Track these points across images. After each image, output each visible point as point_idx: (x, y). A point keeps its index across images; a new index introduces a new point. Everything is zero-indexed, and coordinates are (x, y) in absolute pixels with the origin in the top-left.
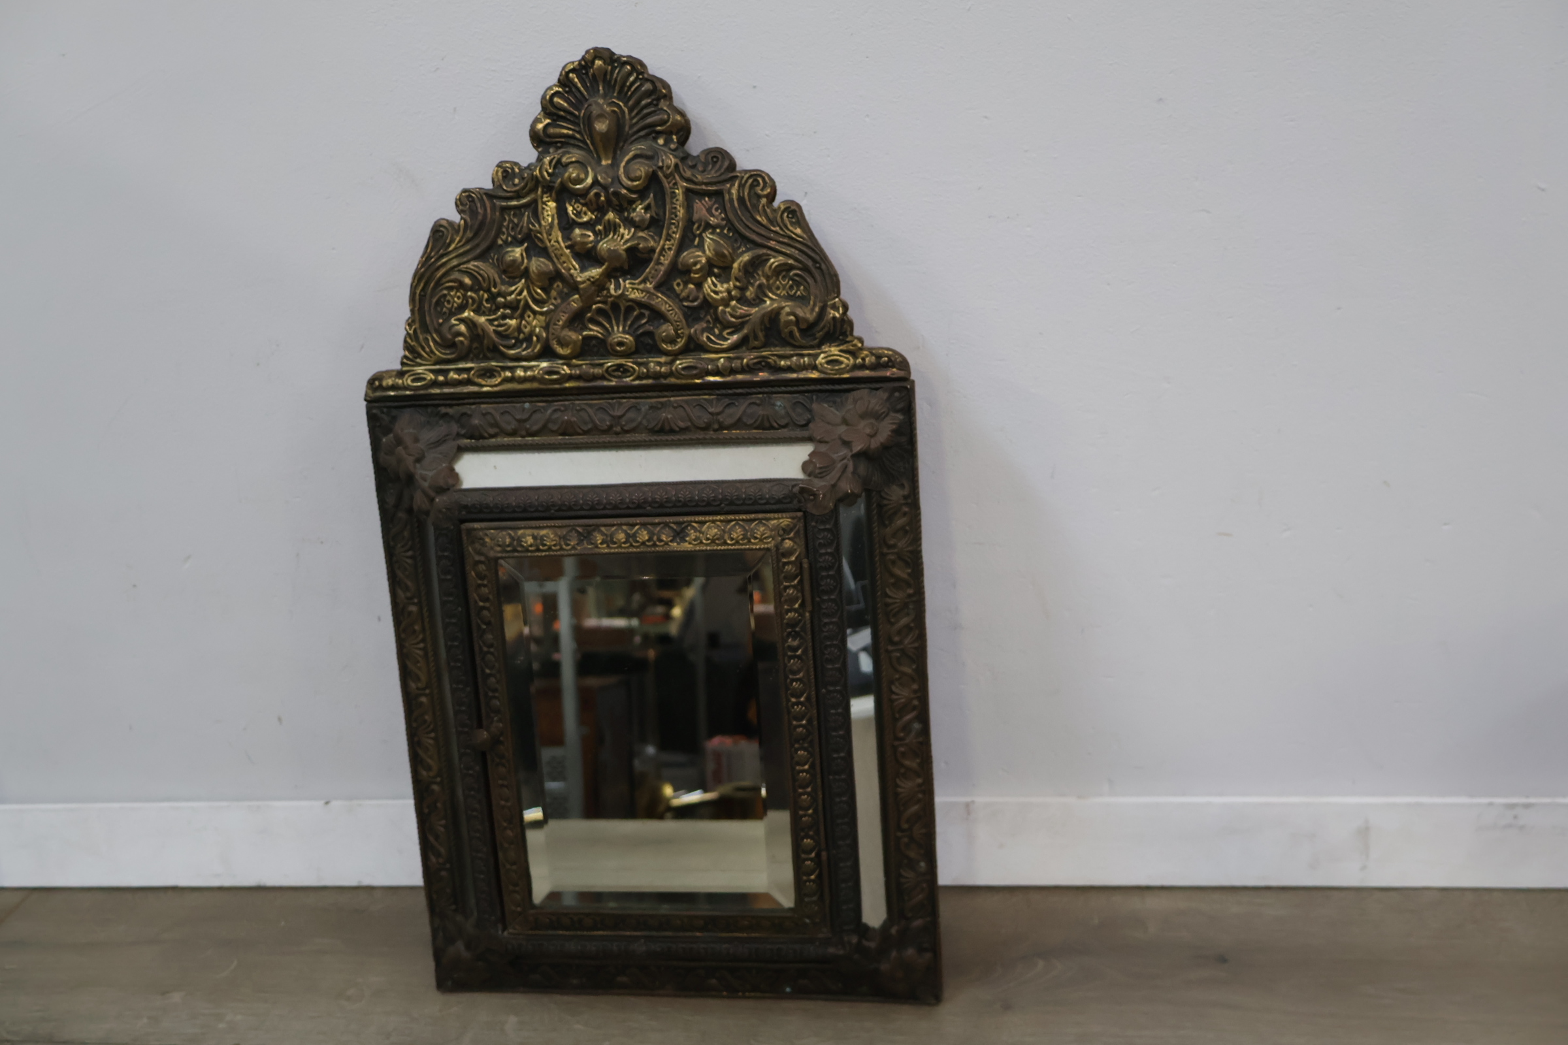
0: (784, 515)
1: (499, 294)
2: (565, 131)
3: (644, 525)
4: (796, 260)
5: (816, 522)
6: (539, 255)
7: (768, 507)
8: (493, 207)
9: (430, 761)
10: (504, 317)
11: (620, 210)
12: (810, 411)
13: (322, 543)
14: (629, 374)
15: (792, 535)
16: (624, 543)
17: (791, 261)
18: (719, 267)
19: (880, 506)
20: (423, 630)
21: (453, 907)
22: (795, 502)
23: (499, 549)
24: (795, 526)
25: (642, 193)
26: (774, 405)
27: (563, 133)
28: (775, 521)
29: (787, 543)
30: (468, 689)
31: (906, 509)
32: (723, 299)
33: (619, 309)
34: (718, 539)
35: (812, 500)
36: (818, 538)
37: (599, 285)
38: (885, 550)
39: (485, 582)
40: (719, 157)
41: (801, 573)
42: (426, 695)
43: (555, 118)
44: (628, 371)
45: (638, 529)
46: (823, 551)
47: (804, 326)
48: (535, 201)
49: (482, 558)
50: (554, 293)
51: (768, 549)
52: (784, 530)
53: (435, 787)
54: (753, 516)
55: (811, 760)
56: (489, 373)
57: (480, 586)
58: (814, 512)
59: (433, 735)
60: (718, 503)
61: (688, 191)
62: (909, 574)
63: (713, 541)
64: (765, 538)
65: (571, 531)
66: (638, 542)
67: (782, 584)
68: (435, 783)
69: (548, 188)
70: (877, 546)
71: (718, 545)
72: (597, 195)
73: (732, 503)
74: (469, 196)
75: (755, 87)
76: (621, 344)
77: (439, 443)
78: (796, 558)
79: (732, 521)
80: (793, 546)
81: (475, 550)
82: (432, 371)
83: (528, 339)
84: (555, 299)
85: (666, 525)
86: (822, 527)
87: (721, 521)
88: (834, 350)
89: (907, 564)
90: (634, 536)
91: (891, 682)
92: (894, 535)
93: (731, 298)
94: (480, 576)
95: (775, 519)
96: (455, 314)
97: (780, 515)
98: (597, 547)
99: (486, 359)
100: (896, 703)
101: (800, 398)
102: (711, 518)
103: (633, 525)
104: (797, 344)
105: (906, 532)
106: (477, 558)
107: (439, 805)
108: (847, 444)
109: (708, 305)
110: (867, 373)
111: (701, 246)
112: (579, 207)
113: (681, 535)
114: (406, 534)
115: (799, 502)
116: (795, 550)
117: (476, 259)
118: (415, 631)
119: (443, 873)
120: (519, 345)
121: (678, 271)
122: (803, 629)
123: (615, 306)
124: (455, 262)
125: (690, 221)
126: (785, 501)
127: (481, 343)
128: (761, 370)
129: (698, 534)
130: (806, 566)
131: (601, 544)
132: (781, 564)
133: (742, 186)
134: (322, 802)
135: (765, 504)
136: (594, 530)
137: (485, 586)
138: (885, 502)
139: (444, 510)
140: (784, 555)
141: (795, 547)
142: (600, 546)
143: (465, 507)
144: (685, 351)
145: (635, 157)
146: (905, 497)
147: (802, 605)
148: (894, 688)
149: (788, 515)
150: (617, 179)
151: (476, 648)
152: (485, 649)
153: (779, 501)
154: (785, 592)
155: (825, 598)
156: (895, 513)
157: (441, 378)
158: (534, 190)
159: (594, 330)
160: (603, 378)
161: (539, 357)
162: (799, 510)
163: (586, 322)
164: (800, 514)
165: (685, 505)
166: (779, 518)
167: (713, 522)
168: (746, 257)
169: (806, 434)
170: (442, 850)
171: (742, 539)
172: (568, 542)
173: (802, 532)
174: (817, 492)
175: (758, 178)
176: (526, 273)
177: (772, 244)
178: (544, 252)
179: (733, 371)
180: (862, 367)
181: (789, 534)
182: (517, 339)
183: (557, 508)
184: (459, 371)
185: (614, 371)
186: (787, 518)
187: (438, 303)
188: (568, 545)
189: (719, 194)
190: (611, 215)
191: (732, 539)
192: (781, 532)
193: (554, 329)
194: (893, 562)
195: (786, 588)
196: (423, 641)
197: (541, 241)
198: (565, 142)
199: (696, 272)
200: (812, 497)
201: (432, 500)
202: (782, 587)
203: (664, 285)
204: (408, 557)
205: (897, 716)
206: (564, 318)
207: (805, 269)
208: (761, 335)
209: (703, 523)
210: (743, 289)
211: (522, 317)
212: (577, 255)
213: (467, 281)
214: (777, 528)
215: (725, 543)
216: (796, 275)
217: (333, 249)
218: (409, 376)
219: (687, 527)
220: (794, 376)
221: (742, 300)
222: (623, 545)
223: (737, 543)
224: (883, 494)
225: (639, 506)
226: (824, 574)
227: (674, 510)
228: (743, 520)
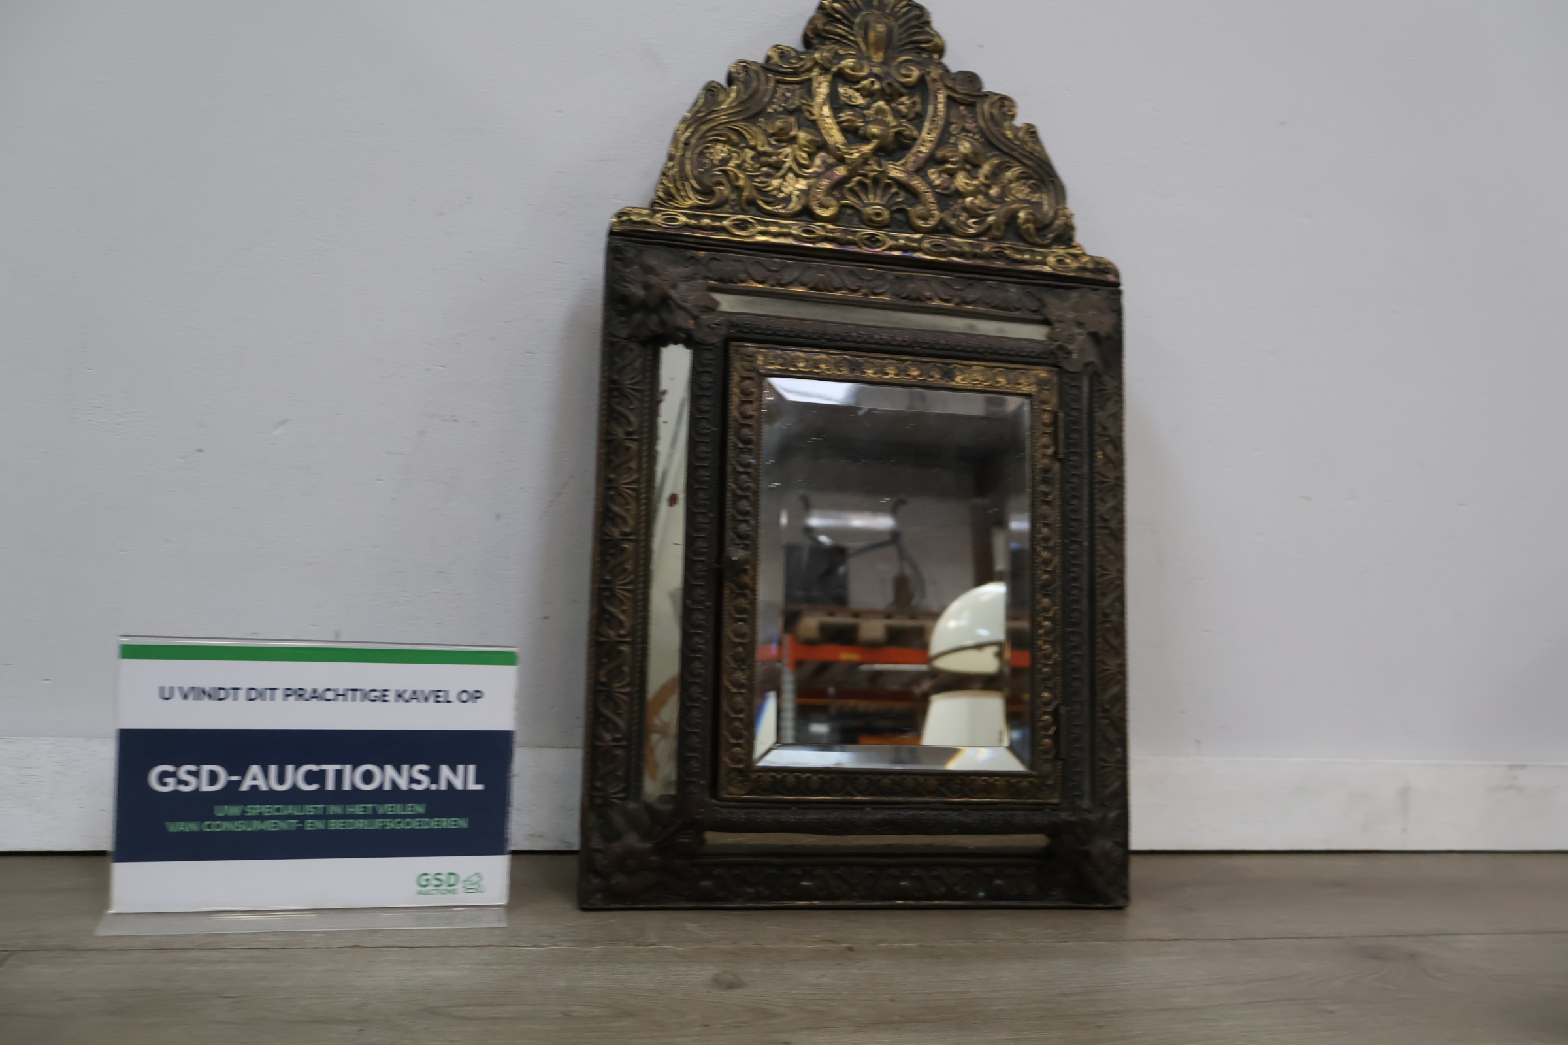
0: (1043, 368)
1: (765, 154)
2: (840, 31)
3: (914, 362)
4: (1037, 173)
5: (1068, 379)
6: (808, 127)
7: (1027, 360)
8: (768, 79)
9: (622, 617)
10: (768, 175)
11: (888, 102)
12: (1040, 300)
14: (879, 244)
15: (1049, 387)
17: (1029, 171)
18: (971, 164)
19: (1098, 390)
22: (1052, 358)
24: (1052, 380)
25: (911, 89)
26: (1008, 291)
27: (837, 32)
28: (1035, 373)
29: (1045, 393)
30: (711, 515)
31: (1115, 398)
32: (972, 191)
33: (880, 182)
35: (1066, 358)
36: (1070, 394)
37: (865, 160)
39: (751, 399)
40: (971, 79)
41: (1056, 424)
42: (630, 541)
43: (831, 19)
44: (878, 241)
45: (909, 365)
46: (1074, 405)
47: (1040, 226)
48: (810, 81)
49: (753, 375)
50: (818, 161)
52: (1043, 382)
53: (624, 648)
54: (1016, 366)
56: (743, 225)
57: (744, 403)
58: (1069, 368)
60: (983, 350)
61: (949, 98)
62: (1115, 457)
63: (981, 382)
64: (1027, 385)
65: (842, 359)
69: (825, 70)
71: (985, 386)
72: (872, 83)
73: (996, 353)
74: (745, 67)
75: (982, 46)
76: (878, 215)
77: (688, 278)
78: (1053, 407)
79: (996, 368)
80: (1050, 397)
81: (742, 367)
82: (685, 214)
83: (787, 200)
84: (819, 167)
85: (936, 364)
86: (1073, 384)
87: (986, 367)
88: (1061, 251)
89: (1114, 448)
90: (906, 369)
92: (1107, 420)
93: (980, 192)
94: (744, 392)
96: (717, 166)
97: (1039, 368)
99: (744, 212)
101: (1032, 289)
103: (904, 361)
104: (1031, 240)
105: (1115, 419)
106: (746, 374)
107: (626, 669)
108: (1080, 324)
109: (960, 194)
110: (1088, 275)
111: (955, 145)
112: (851, 92)
113: (949, 375)
114: (637, 366)
115: (1056, 358)
116: (1052, 400)
117: (744, 120)
119: (619, 752)
120: (777, 203)
121: (933, 160)
122: (1054, 476)
123: (876, 181)
124: (724, 119)
125: (948, 124)
126: (1044, 356)
127: (740, 196)
128: (997, 259)
129: (966, 375)
130: (1061, 417)
133: (992, 104)
135: (1025, 356)
137: (750, 403)
139: (713, 326)
141: (1052, 398)
142: (872, 375)
143: (734, 325)
144: (933, 231)
145: (907, 61)
146: (1114, 387)
147: (1056, 452)
149: (1046, 368)
150: (888, 74)
151: (729, 469)
152: (741, 469)
153: (1038, 356)
155: (1073, 450)
156: (1108, 400)
157: (693, 222)
158: (810, 70)
159: (850, 200)
160: (854, 243)
161: (794, 216)
162: (1053, 365)
163: (846, 192)
164: (1055, 369)
165: (952, 349)
166: (1038, 371)
167: (979, 367)
168: (996, 161)
169: (1039, 317)
170: (621, 723)
171: (1006, 384)
172: (841, 369)
173: (1057, 386)
174: (1071, 352)
175: (1004, 103)
176: (793, 140)
177: (1015, 154)
178: (813, 125)
179: (975, 256)
180: (1084, 269)
182: (775, 196)
183: (828, 338)
184: (714, 218)
185: (867, 239)
186: (1045, 371)
187: (701, 154)
188: (841, 371)
189: (971, 106)
190: (881, 103)
191: (998, 382)
192: (1041, 383)
193: (815, 192)
195: (1044, 434)
196: (637, 481)
197: (812, 114)
198: (841, 40)
199: (953, 163)
200: (1067, 355)
201: (696, 318)
203: (920, 171)
204: (635, 390)
206: (825, 182)
207: (1042, 181)
208: (1002, 227)
209: (969, 367)
210: (988, 187)
211: (783, 177)
212: (845, 131)
213: (734, 137)
214: (1036, 379)
215: (992, 385)
216: (1034, 184)
217: (559, 112)
218: (664, 215)
219: (954, 368)
220: (1027, 268)
221: (987, 195)
223: (1003, 386)
224: (1101, 380)
226: (1074, 427)
227: (942, 352)
228: (1006, 368)
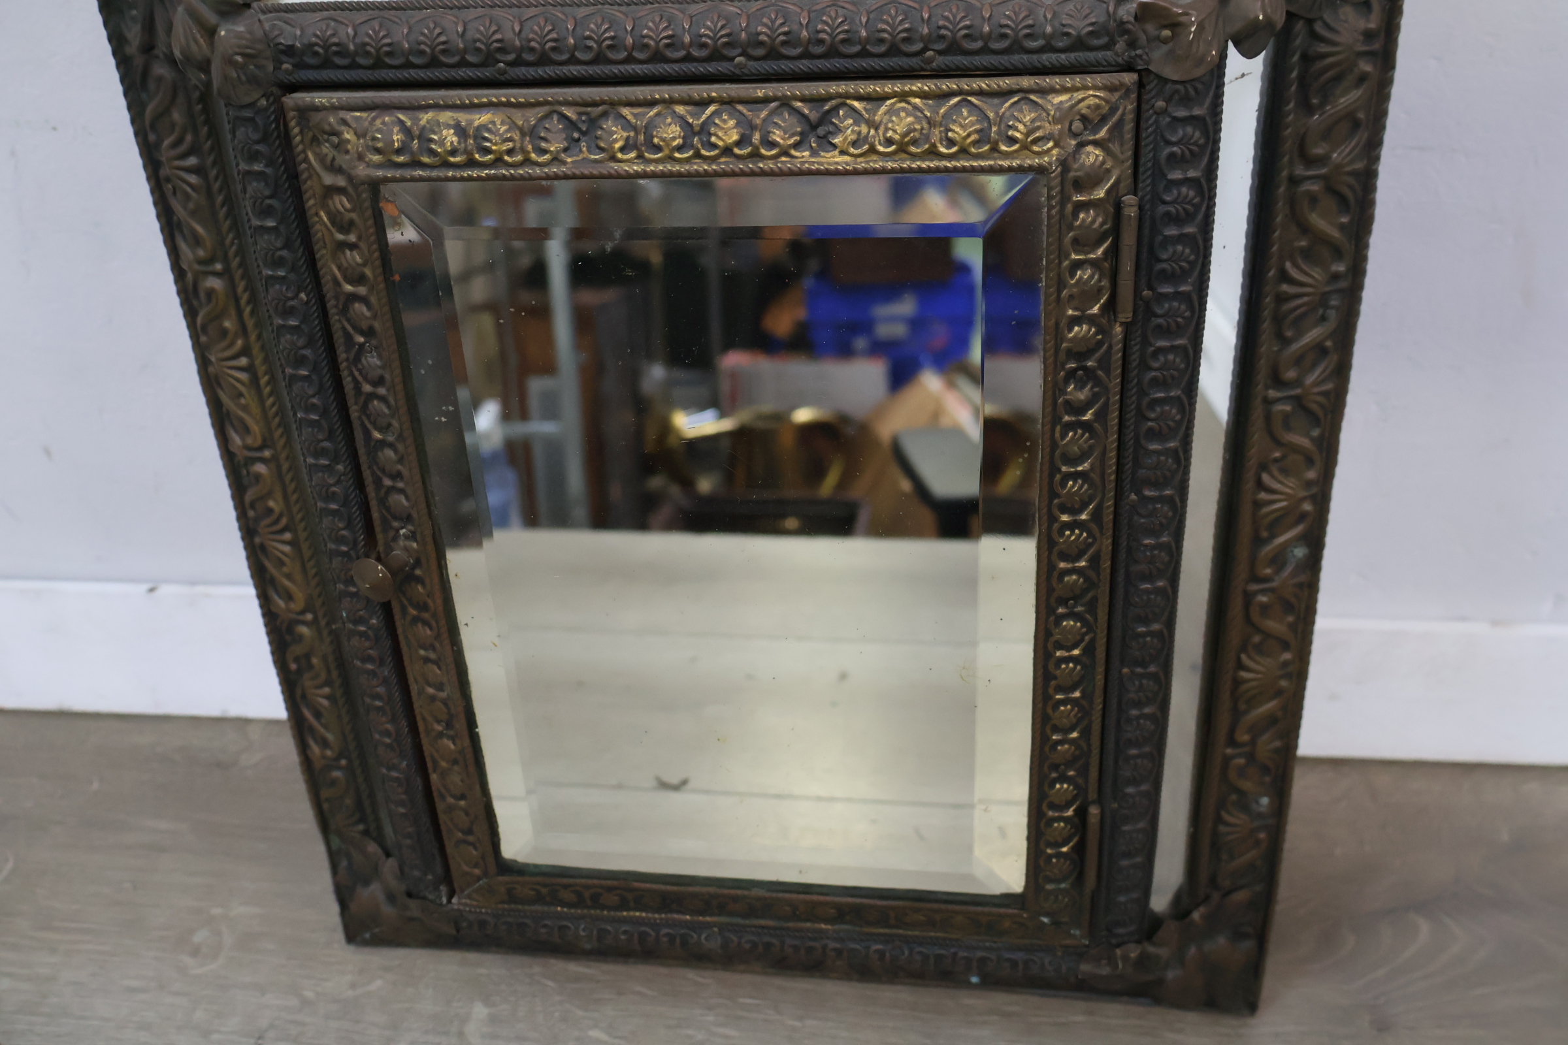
0: (1089, 80)
3: (728, 103)
5: (1168, 101)
7: (1047, 58)
9: (289, 584)
13: (55, 129)
15: (1103, 133)
16: (679, 149)
19: (1307, 59)
20: (243, 330)
21: (361, 827)
22: (1120, 46)
23: (376, 158)
24: (1113, 110)
28: (1064, 98)
29: (1089, 154)
30: (340, 467)
31: (1366, 67)
34: (914, 142)
35: (1165, 41)
36: (1169, 143)
38: (1300, 171)
39: (352, 238)
41: (1116, 231)
42: (263, 460)
45: (714, 113)
46: (1176, 175)
49: (341, 182)
51: (1041, 170)
52: (1084, 119)
53: (304, 630)
54: (1006, 82)
55: (1087, 638)
57: (342, 246)
58: (1169, 72)
59: (288, 536)
60: (918, 46)
62: (1342, 228)
63: (902, 149)
64: (1035, 141)
65: (547, 116)
66: (714, 146)
67: (1067, 256)
68: (304, 623)
70: (1286, 159)
71: (914, 156)
73: (954, 48)
78: (1108, 192)
79: (952, 94)
80: (1103, 163)
81: (322, 159)
85: (785, 103)
86: (1182, 113)
87: (923, 96)
89: (1342, 200)
90: (704, 130)
91: (1263, 467)
92: (1327, 134)
94: (341, 222)
95: (1064, 90)
97: (1078, 80)
98: (613, 158)
100: (1265, 510)
102: (898, 86)
103: (704, 103)
105: (1356, 125)
106: (328, 179)
107: (315, 660)
113: (821, 131)
114: (177, 116)
115: (1132, 44)
116: (1108, 171)
118: (224, 333)
119: (337, 774)
122: (1104, 363)
126: (1096, 42)
129: (864, 129)
130: (1131, 212)
131: (622, 149)
132: (1069, 207)
134: (145, 587)
135: (1040, 50)
136: (605, 114)
137: (353, 247)
138: (1323, 48)
139: (239, 58)
140: (1079, 185)
141: (1108, 165)
142: (619, 155)
143: (290, 51)
146: (1369, 35)
147: (1111, 307)
148: (1265, 477)
149: (1099, 79)
152: (367, 388)
153: (1079, 44)
154: (1072, 275)
155: (1167, 289)
156: (1338, 78)
162: (1129, 68)
164: (1129, 78)
165: (833, 52)
166: (1075, 89)
167: (903, 96)
170: (330, 737)
171: (975, 143)
172: (543, 145)
173: (1129, 126)
174: (1183, 19)
181: (1095, 130)
183: (511, 57)
186: (1095, 88)
188: (544, 152)
191: (951, 143)
192: (1077, 125)
194: (1313, 199)
195: (1078, 265)
196: (245, 351)
200: (1167, 33)
201: (211, 32)
202: (1066, 263)
204: (189, 170)
205: (1265, 534)
209: (877, 99)
214: (1065, 115)
215: (933, 153)
219: (835, 109)
222: (677, 155)
223: (964, 152)
224: (1318, 27)
225: (716, 55)
226: (1172, 231)
227: (804, 65)
228: (980, 93)
